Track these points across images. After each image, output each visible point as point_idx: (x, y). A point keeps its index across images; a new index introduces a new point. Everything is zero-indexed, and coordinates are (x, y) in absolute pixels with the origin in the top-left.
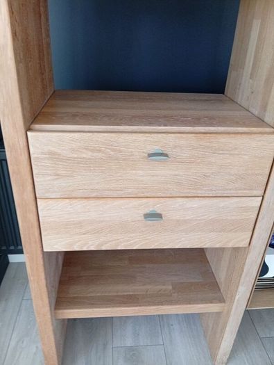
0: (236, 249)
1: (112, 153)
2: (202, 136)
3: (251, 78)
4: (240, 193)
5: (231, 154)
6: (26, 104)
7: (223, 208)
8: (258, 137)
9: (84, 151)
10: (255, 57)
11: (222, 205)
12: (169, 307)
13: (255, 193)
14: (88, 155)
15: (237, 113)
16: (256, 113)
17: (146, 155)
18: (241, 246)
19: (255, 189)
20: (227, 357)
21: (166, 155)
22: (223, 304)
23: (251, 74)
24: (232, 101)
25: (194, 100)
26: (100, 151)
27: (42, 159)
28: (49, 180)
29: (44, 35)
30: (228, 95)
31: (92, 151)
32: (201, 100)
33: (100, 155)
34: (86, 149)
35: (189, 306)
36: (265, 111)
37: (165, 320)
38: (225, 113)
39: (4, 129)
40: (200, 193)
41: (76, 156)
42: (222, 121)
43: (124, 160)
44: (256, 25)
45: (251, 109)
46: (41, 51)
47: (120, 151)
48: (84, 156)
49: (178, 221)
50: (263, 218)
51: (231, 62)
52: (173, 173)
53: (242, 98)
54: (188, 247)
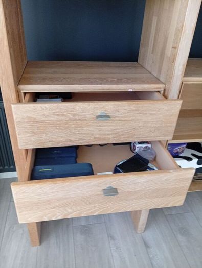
1: (72, 116)
3: (152, 53)
5: (151, 114)
6: (15, 72)
9: (52, 116)
10: (154, 40)
14: (55, 118)
15: (144, 75)
16: (155, 75)
17: (95, 117)
19: (167, 136)
21: (108, 116)
23: (153, 50)
24: (142, 67)
25: (119, 67)
26: (63, 115)
27: (22, 123)
28: (28, 136)
29: (21, 27)
30: (140, 63)
31: (58, 115)
32: (123, 67)
33: (63, 118)
34: (54, 114)
36: (160, 74)
38: (137, 75)
39: (3, 88)
41: (46, 119)
43: (80, 120)
44: (155, 19)
45: (153, 73)
46: (20, 37)
47: (77, 115)
48: (53, 119)
49: (130, 192)
51: (141, 42)
52: (113, 128)
53: (148, 65)
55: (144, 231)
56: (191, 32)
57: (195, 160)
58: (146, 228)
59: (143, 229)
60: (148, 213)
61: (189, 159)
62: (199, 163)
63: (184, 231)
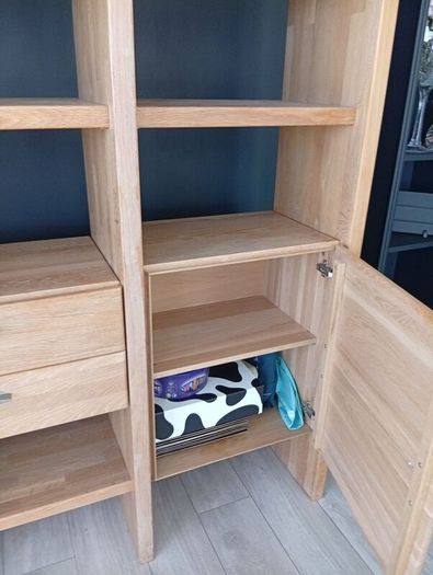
5: (74, 315)
7: (84, 371)
8: (98, 293)
11: (81, 369)
12: (61, 503)
13: (114, 349)
18: (119, 408)
19: (114, 345)
20: (152, 546)
24: (96, 246)
30: (94, 239)
37: (76, 525)
40: (51, 361)
45: (107, 258)
49: (35, 397)
50: (133, 373)
55: (154, 557)
56: (135, 196)
57: (222, 398)
58: (156, 550)
59: (151, 552)
60: (151, 518)
61: (210, 398)
62: (229, 402)
63: (234, 539)
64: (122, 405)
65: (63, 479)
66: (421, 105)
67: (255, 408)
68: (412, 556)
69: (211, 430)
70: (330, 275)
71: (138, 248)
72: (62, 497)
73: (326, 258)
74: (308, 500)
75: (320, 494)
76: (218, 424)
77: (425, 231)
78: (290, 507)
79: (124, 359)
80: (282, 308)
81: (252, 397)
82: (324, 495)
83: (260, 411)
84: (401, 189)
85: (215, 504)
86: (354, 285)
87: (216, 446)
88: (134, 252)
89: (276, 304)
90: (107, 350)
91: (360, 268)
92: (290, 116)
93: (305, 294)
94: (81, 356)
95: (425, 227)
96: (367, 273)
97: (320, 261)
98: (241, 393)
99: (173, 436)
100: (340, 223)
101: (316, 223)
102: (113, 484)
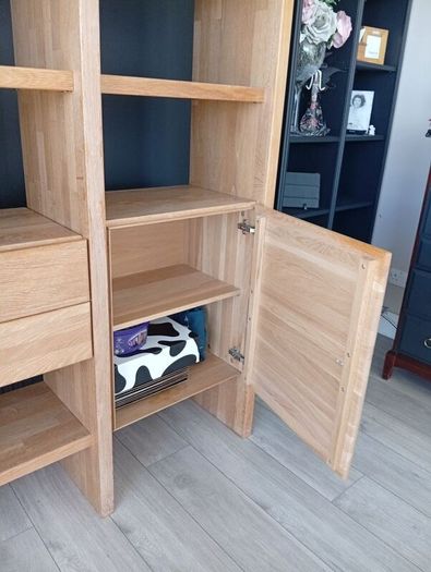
0: (83, 363)
2: (10, 253)
3: (49, 189)
4: (67, 303)
7: (53, 322)
8: (67, 246)
10: (47, 169)
11: (52, 319)
13: (81, 299)
15: (44, 226)
16: (63, 223)
19: (80, 296)
20: (113, 498)
22: (89, 436)
23: (48, 185)
24: (37, 213)
30: (32, 208)
35: (48, 454)
36: (70, 220)
38: (30, 228)
40: (23, 313)
42: (28, 236)
45: (57, 220)
51: (25, 173)
53: (46, 210)
54: (28, 377)
55: (115, 508)
57: (166, 349)
58: (116, 502)
59: (112, 505)
61: (155, 351)
62: (173, 353)
63: (184, 480)
64: (87, 355)
65: (22, 445)
66: (297, 97)
67: (193, 357)
68: (347, 435)
69: (158, 380)
70: (252, 230)
71: (101, 203)
72: (26, 459)
73: (245, 217)
74: (239, 439)
75: (249, 431)
76: (164, 374)
77: (305, 205)
78: (226, 447)
79: (89, 310)
80: (204, 271)
81: (191, 348)
82: (252, 431)
83: (198, 360)
84: (288, 170)
85: (160, 457)
86: (276, 233)
87: (162, 396)
88: (98, 205)
89: (198, 268)
90: (73, 301)
91: (279, 218)
92: (218, 91)
93: (227, 252)
94: (51, 307)
95: (305, 201)
96: (287, 220)
97: (240, 221)
98: (182, 344)
99: (126, 389)
100: (255, 186)
101: (233, 189)
102: (74, 440)
